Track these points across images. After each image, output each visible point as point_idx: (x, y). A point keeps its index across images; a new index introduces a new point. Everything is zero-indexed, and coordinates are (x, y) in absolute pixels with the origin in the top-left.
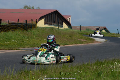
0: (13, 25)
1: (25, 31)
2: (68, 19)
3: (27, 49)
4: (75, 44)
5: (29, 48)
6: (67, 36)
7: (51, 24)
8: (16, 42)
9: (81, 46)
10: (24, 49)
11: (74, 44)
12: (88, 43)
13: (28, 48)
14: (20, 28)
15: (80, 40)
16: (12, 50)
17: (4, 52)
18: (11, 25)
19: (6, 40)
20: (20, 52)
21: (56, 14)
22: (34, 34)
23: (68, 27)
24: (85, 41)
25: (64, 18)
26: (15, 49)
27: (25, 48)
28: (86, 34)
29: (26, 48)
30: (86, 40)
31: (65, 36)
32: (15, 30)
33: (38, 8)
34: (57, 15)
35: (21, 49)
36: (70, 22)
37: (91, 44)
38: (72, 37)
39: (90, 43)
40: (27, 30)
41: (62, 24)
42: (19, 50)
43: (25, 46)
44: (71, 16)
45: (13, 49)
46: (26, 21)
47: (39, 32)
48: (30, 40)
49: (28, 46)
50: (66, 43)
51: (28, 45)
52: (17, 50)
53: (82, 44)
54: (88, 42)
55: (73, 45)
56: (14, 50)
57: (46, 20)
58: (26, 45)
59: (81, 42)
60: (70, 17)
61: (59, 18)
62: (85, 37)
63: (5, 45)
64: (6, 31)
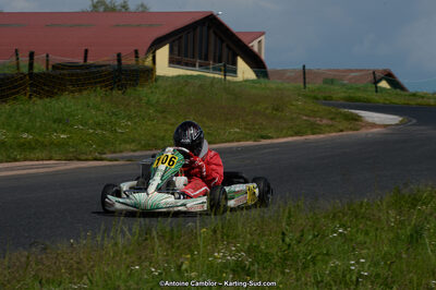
0: (74, 71)
1: (117, 93)
2: (254, 45)
3: (131, 157)
4: (297, 134)
5: (137, 154)
6: (267, 108)
7: (194, 66)
8: (91, 131)
9: (316, 141)
10: (123, 158)
11: (292, 136)
12: (341, 131)
13: (132, 154)
14: (100, 82)
15: (312, 119)
16: (79, 160)
17: (51, 169)
18: (65, 72)
19: (55, 126)
20: (109, 166)
21: (209, 28)
22: (148, 102)
23: (255, 72)
24: (330, 122)
25: (240, 40)
26: (90, 157)
27: (121, 152)
28: (325, 99)
29: (125, 154)
30: (332, 119)
31: (259, 108)
32: (80, 91)
33: (142, 5)
34: (214, 32)
35: (109, 156)
36: (263, 57)
37: (351, 132)
38: (282, 111)
39: (347, 129)
40: (122, 87)
41: (235, 63)
42: (102, 160)
43: (123, 146)
44: (263, 33)
45: (84, 157)
46: (119, 55)
47: (165, 97)
48: (135, 123)
49: (133, 146)
50: (264, 133)
51: (133, 141)
52: (95, 159)
53: (322, 136)
54: (341, 128)
55: (290, 139)
56: (87, 160)
57: (176, 48)
58: (125, 141)
59: (315, 129)
60: (262, 38)
61: (222, 41)
62: (327, 108)
63: (52, 143)
64: (50, 94)
